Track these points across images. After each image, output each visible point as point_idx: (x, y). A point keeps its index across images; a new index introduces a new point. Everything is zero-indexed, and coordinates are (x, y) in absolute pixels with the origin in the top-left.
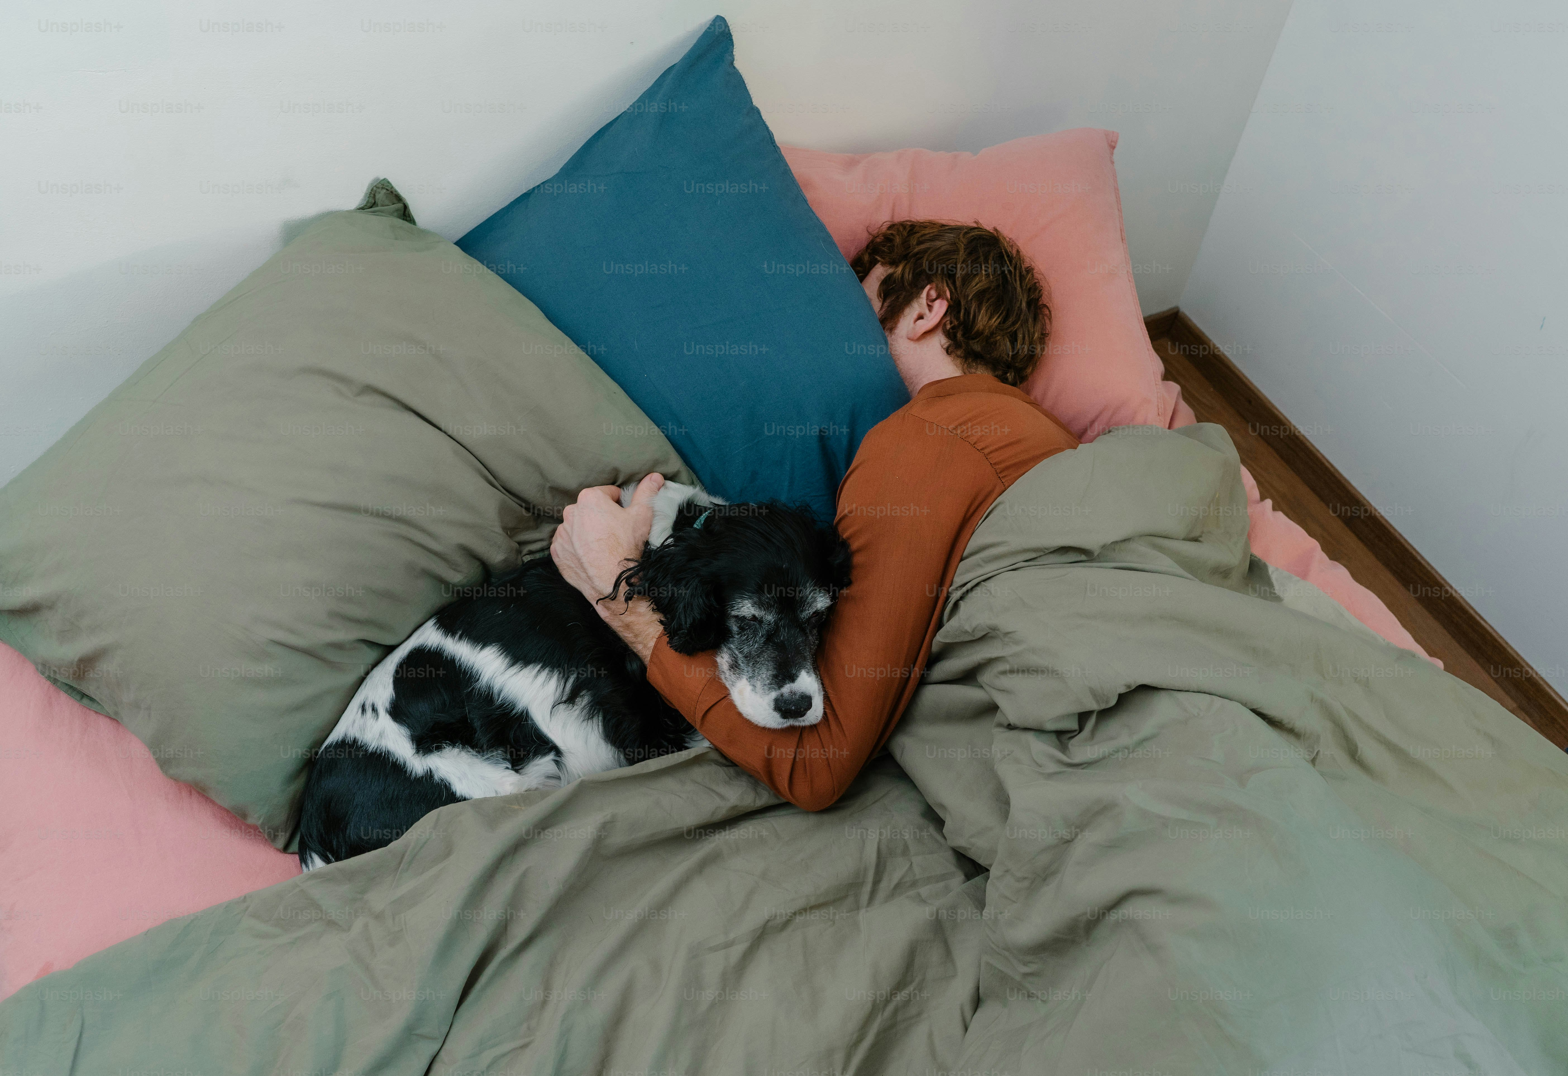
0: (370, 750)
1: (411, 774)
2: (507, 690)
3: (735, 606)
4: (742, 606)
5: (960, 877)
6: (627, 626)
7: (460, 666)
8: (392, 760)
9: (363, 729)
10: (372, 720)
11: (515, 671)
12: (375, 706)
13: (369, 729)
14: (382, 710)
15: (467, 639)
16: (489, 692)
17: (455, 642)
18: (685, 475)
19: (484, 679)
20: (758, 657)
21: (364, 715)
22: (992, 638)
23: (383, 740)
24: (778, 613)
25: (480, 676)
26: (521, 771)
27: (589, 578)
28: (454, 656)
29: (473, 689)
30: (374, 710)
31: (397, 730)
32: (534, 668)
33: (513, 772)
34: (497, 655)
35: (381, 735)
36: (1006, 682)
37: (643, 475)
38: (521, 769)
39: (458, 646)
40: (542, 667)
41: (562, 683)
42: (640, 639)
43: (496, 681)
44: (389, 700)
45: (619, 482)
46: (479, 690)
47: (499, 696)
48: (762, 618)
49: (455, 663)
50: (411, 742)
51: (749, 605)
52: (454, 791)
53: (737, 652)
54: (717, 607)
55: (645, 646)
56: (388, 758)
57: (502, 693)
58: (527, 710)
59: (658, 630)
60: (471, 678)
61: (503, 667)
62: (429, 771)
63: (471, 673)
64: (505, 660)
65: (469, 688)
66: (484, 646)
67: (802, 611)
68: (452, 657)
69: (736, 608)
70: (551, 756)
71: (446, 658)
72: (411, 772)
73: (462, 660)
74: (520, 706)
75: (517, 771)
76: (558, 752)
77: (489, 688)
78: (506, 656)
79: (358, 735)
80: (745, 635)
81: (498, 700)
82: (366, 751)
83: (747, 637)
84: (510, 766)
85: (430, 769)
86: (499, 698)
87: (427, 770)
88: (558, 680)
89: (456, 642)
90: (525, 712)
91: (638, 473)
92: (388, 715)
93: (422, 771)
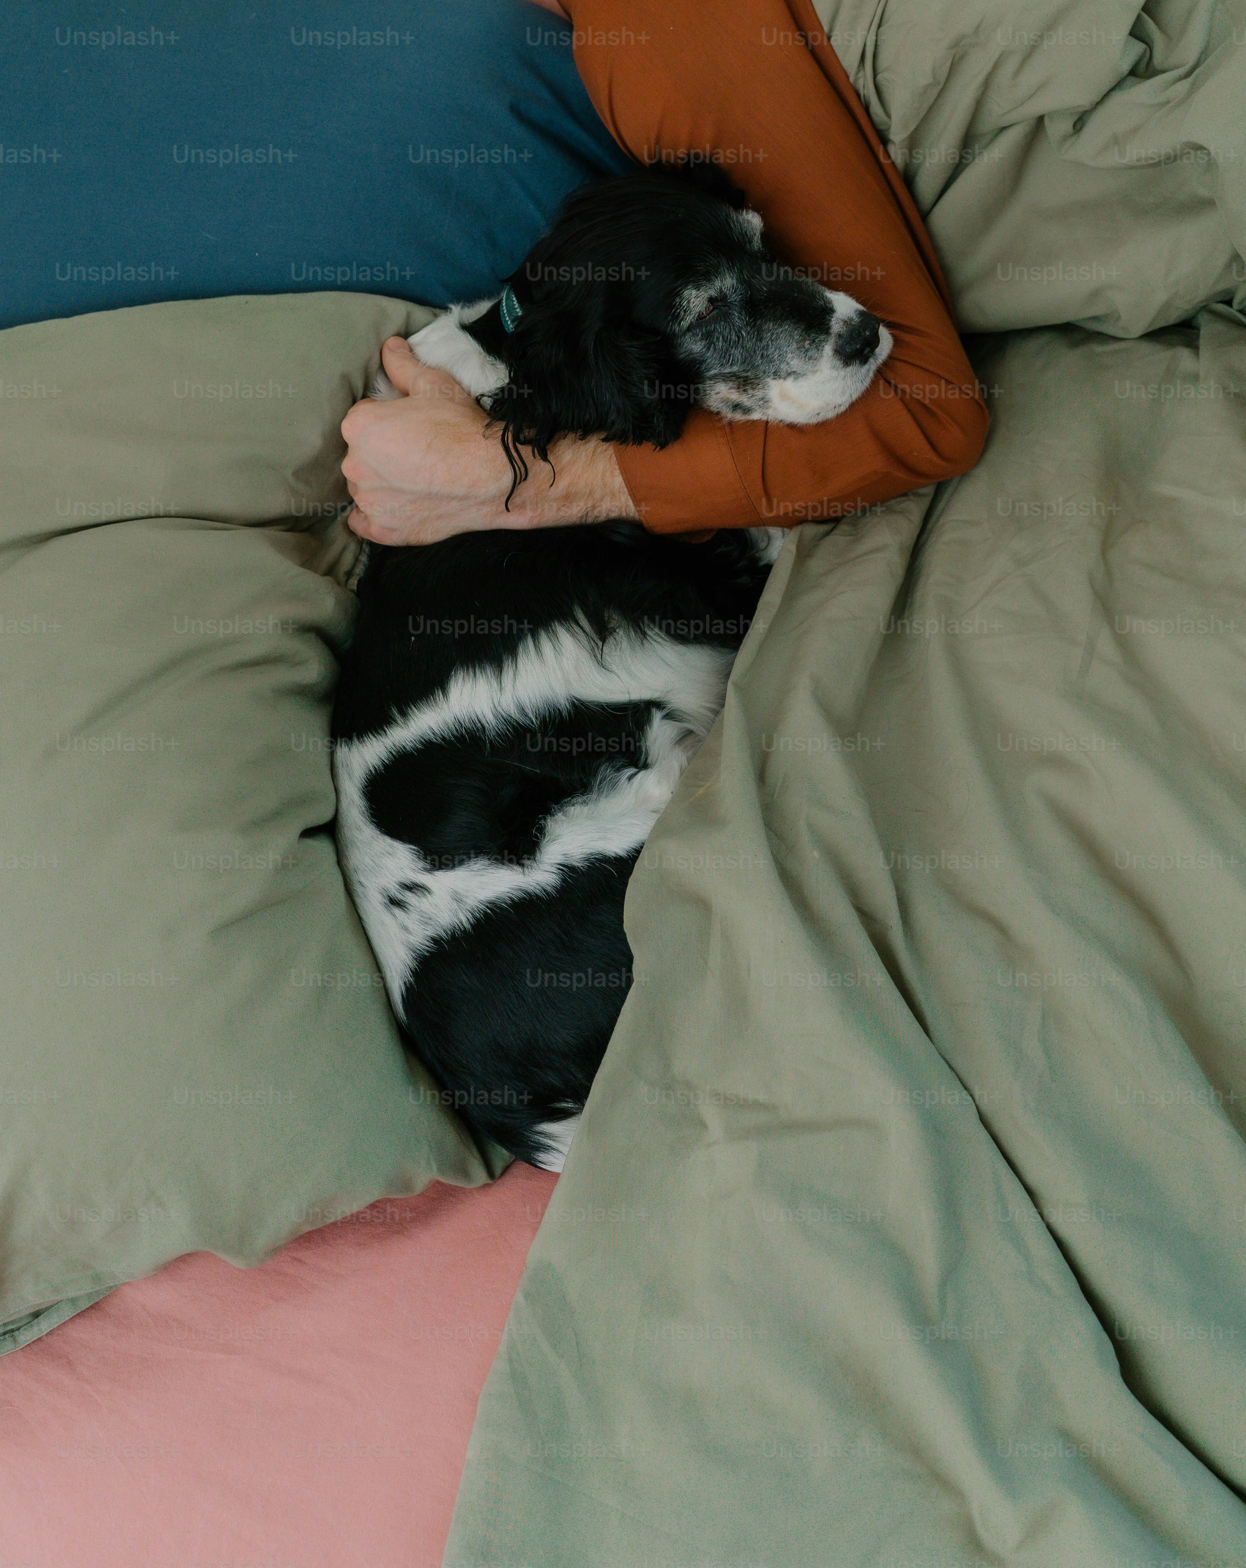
0: (467, 926)
1: (547, 894)
2: (527, 702)
3: (680, 312)
4: (689, 302)
5: (1184, 355)
6: (568, 498)
7: (444, 739)
8: (507, 904)
9: (426, 920)
10: (424, 900)
11: (511, 673)
12: (408, 882)
13: (435, 912)
14: (424, 877)
15: (413, 707)
16: (513, 726)
17: (403, 726)
18: (419, 313)
19: (489, 718)
20: (761, 341)
21: (410, 907)
22: (962, 57)
23: (467, 900)
24: (730, 269)
25: (480, 722)
26: (649, 761)
27: (465, 498)
28: (422, 738)
29: (491, 742)
30: (411, 887)
31: (467, 873)
32: (526, 648)
33: (642, 774)
34: (471, 679)
35: (457, 898)
36: (1031, 77)
37: (377, 355)
38: (646, 759)
39: (413, 724)
40: (533, 636)
41: (577, 629)
42: (597, 496)
43: (504, 705)
44: (415, 857)
45: (360, 393)
46: (499, 735)
47: (527, 716)
48: (721, 291)
49: (436, 743)
50: (500, 866)
51: (694, 292)
52: (614, 855)
53: (728, 370)
54: (659, 338)
55: (613, 495)
56: (500, 908)
57: (527, 711)
58: (575, 698)
59: (609, 457)
60: (472, 734)
61: (495, 684)
62: (561, 867)
63: (466, 730)
64: (486, 673)
65: (485, 747)
66: (444, 689)
67: (750, 242)
68: (421, 742)
69: (682, 313)
70: (657, 716)
71: (417, 750)
72: (545, 890)
73: (438, 732)
74: (563, 702)
75: (646, 766)
76: (657, 704)
77: (508, 721)
78: (482, 668)
79: (431, 932)
80: (718, 339)
81: (533, 723)
82: (465, 932)
83: (723, 337)
84: (632, 770)
85: (560, 864)
86: (530, 719)
87: (559, 869)
88: (568, 630)
89: (405, 723)
90: (575, 701)
91: (368, 361)
92: (436, 873)
93: (554, 876)
